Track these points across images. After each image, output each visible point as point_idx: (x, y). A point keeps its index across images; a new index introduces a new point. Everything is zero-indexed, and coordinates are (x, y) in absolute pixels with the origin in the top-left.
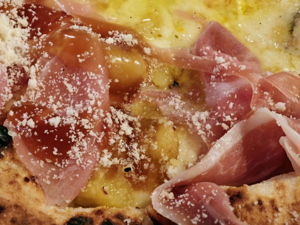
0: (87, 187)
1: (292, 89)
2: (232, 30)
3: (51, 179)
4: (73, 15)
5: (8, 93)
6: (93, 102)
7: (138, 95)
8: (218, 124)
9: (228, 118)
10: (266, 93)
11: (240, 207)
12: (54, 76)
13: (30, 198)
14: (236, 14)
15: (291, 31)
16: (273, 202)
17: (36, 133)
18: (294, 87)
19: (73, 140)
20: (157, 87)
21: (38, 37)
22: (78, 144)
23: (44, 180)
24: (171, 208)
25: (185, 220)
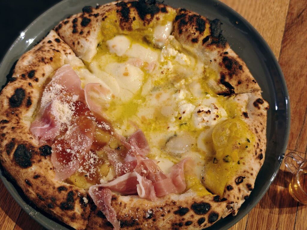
0: (71, 177)
1: (151, 167)
2: (146, 135)
3: (60, 170)
4: (92, 111)
5: (58, 133)
6: (83, 148)
7: (102, 149)
8: (123, 170)
9: (127, 169)
10: (142, 165)
11: (114, 202)
12: (76, 133)
13: (50, 175)
14: (150, 129)
15: (166, 143)
16: (125, 204)
17: (61, 153)
18: (152, 167)
19: (72, 159)
20: (111, 148)
21: (76, 116)
22: (73, 161)
23: (57, 170)
24: (94, 194)
25: (96, 200)
